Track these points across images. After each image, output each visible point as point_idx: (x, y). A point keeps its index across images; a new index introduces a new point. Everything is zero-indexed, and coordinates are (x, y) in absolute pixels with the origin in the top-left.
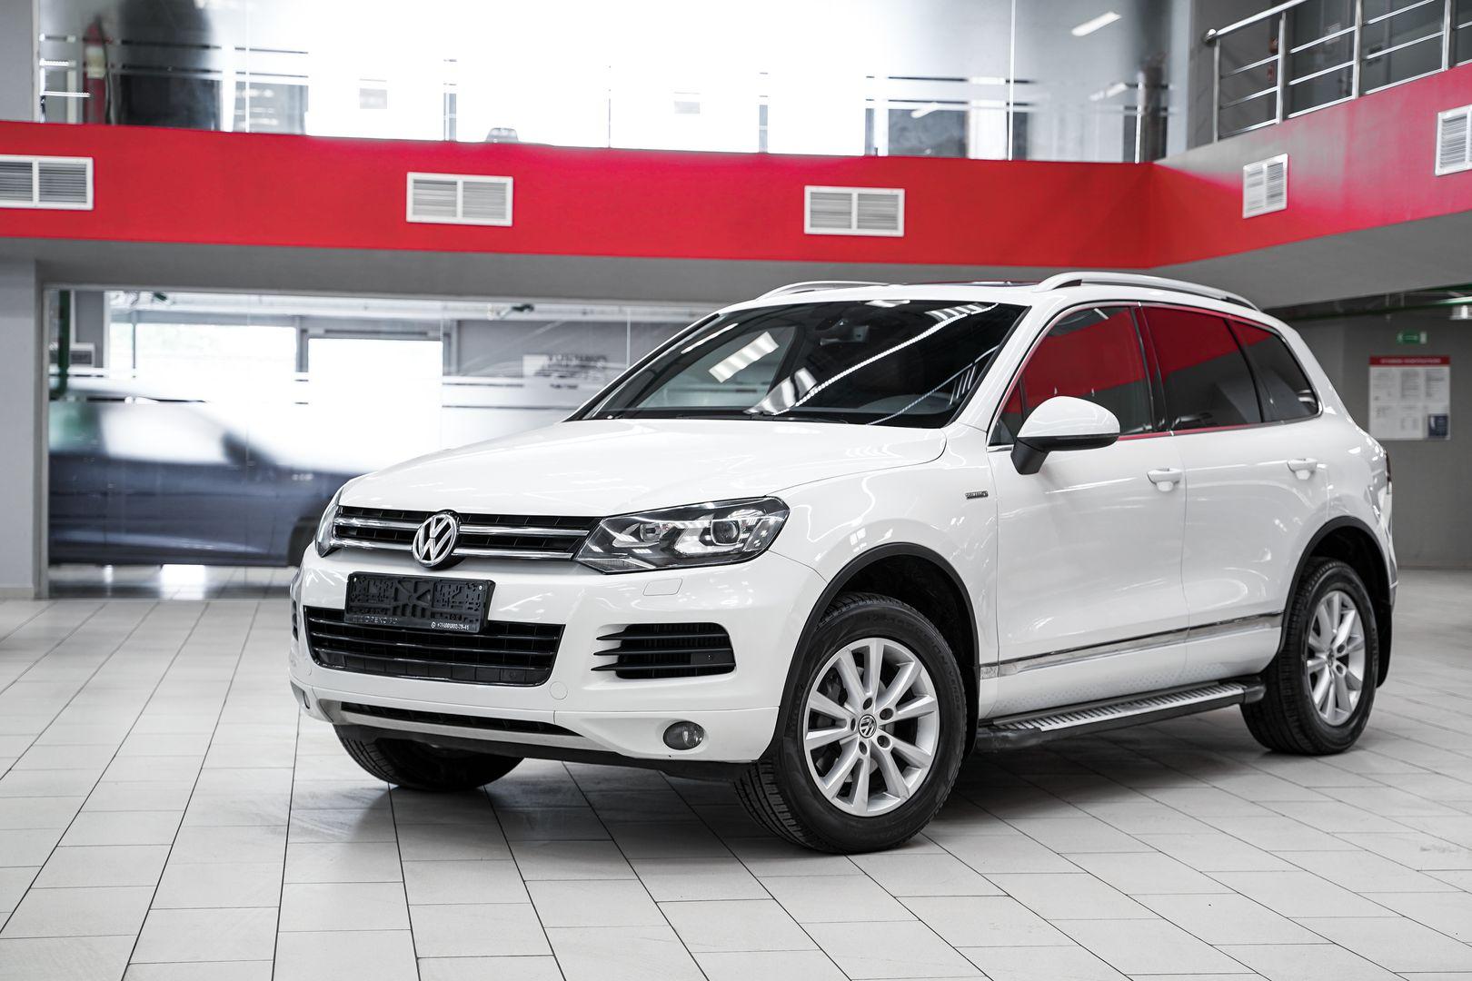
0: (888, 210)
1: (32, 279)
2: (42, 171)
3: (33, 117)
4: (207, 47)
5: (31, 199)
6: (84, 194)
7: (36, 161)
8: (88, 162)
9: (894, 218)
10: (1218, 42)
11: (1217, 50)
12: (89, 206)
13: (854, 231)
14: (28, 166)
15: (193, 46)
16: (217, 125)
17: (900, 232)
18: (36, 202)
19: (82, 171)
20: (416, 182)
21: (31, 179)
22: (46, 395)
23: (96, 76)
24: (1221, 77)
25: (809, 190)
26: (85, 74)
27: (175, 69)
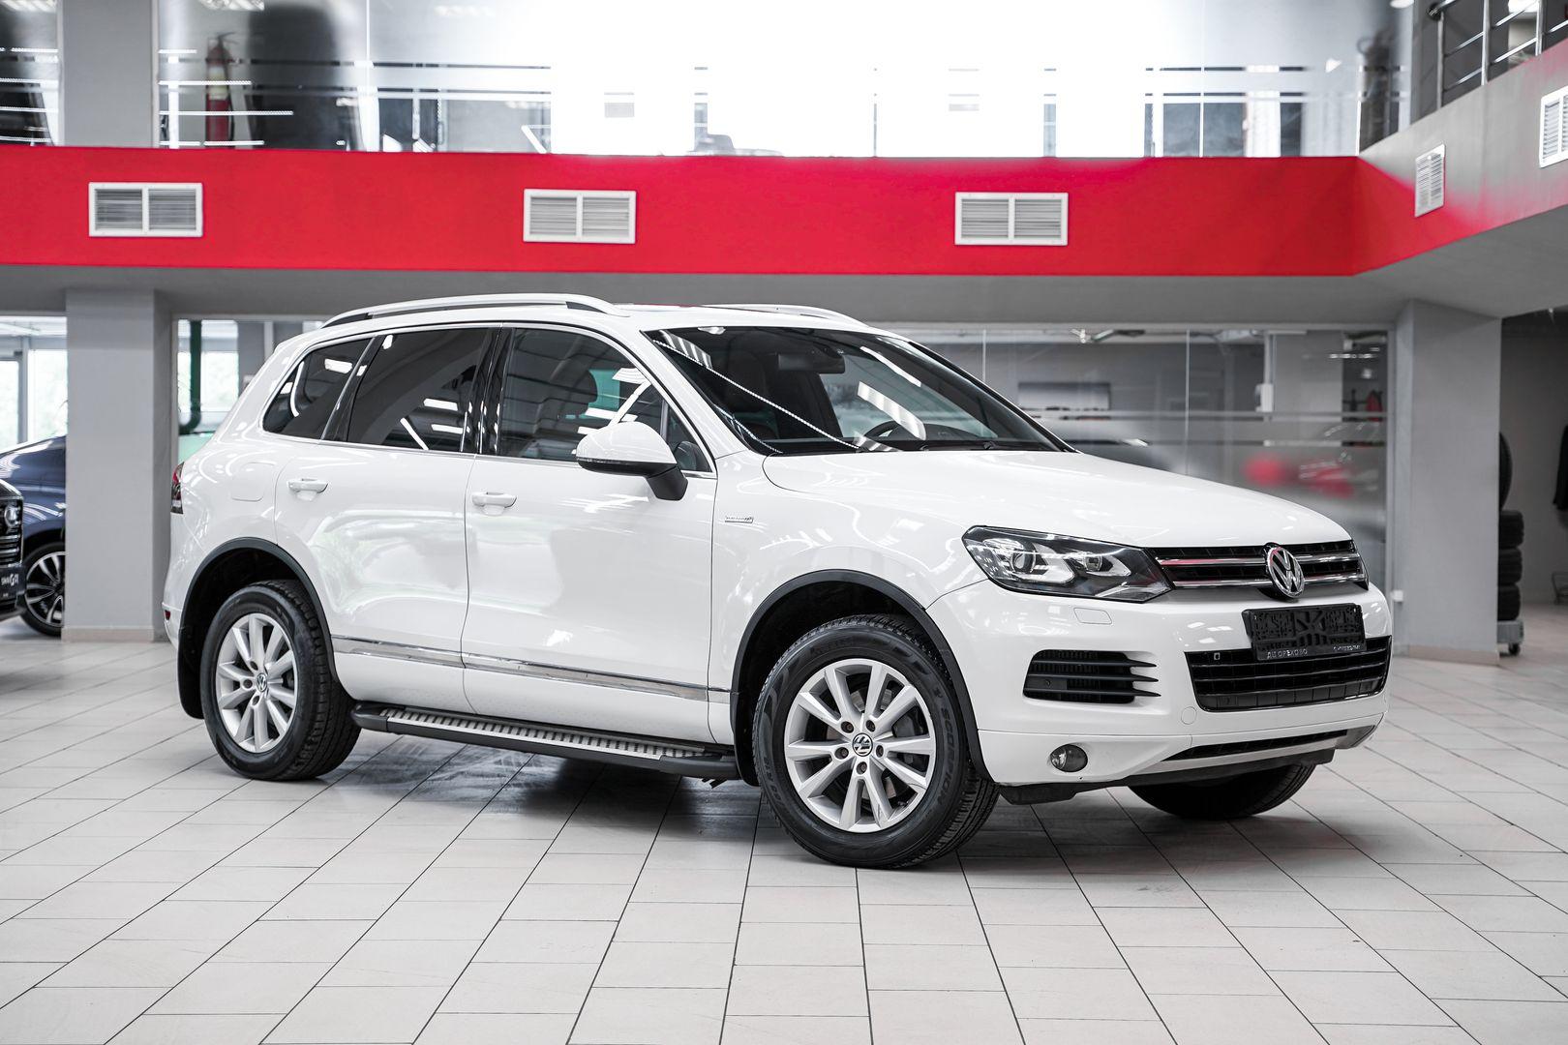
0: (1051, 217)
1: (151, 310)
2: (152, 198)
3: (152, 142)
4: (337, 64)
5: (141, 227)
6: (194, 220)
7: (146, 188)
8: (198, 188)
9: (1057, 225)
10: (1442, 14)
11: (1440, 25)
12: (198, 233)
13: (1011, 240)
14: (138, 194)
15: (323, 63)
16: (353, 145)
17: (1063, 241)
18: (145, 231)
19: (193, 197)
20: (533, 199)
21: (141, 205)
22: (176, 430)
23: (218, 98)
24: (1445, 56)
25: (960, 196)
26: (207, 96)
27: (305, 88)
